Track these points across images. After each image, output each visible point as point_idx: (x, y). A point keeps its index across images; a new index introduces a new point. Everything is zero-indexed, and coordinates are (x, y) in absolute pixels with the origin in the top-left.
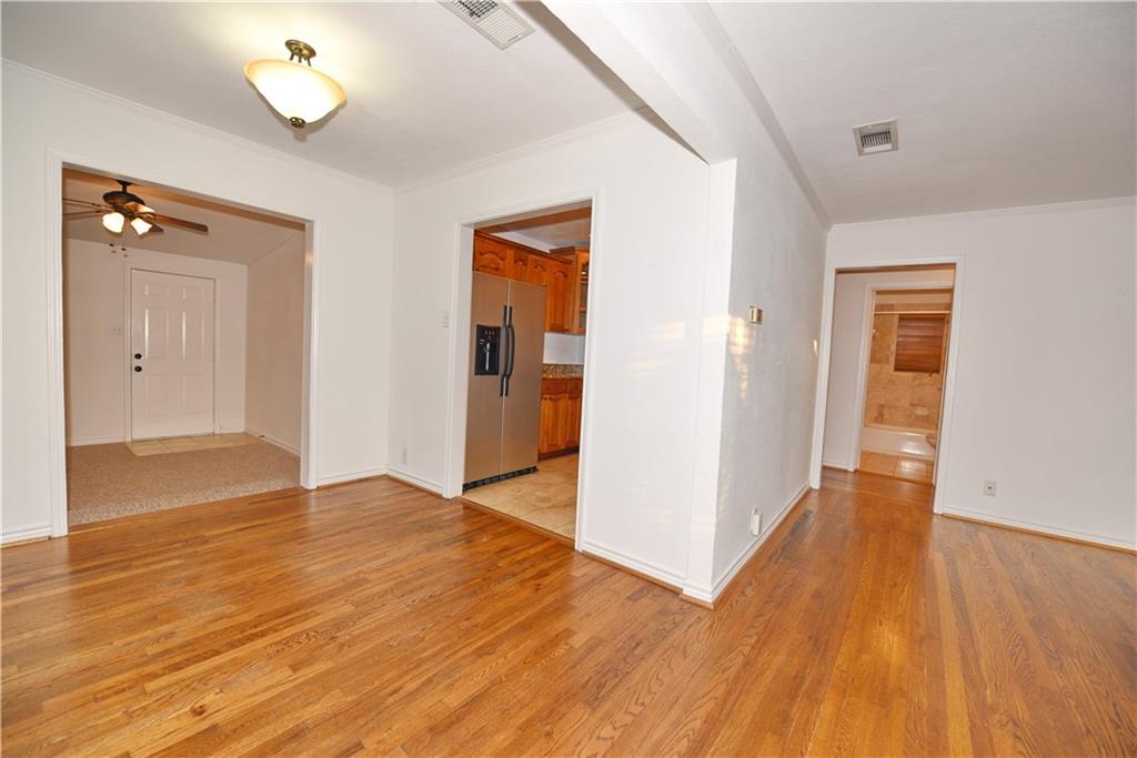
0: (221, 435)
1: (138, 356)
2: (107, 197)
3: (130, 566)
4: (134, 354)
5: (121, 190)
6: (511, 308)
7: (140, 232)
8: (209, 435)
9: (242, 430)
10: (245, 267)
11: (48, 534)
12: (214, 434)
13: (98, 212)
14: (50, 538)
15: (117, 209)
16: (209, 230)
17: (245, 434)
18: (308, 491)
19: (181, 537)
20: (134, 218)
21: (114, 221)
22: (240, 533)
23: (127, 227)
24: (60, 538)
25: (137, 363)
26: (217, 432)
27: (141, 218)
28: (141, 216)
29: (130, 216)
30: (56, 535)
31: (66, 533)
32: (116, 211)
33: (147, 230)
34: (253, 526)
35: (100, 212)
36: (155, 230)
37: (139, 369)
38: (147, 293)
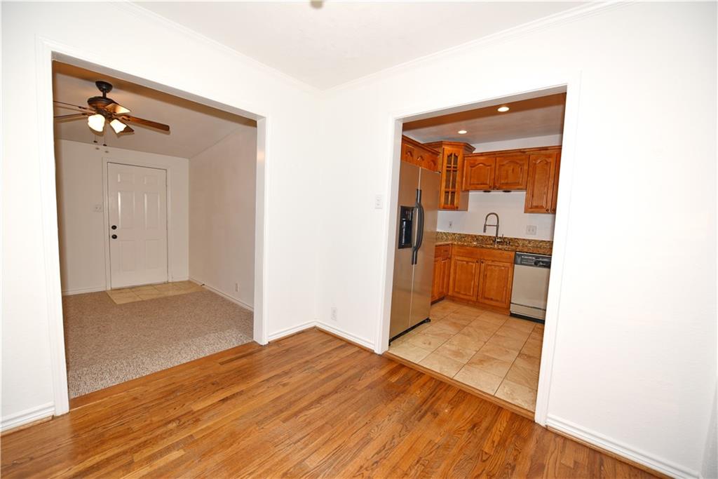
0: (173, 283)
1: (114, 227)
2: (92, 101)
3: (132, 462)
4: (111, 226)
5: (102, 96)
6: (421, 191)
7: (117, 132)
8: (165, 283)
9: (187, 279)
10: (187, 160)
11: (51, 414)
12: (168, 283)
13: (84, 114)
14: (53, 418)
15: (99, 112)
16: (170, 129)
17: (189, 282)
18: (262, 348)
19: (173, 413)
20: (113, 119)
21: (97, 122)
22: (224, 406)
23: (107, 126)
24: (63, 416)
25: (114, 232)
26: (170, 281)
27: (118, 119)
28: (118, 117)
29: (110, 117)
30: (59, 413)
31: (68, 411)
32: (98, 113)
33: (122, 130)
34: (233, 396)
35: (86, 115)
36: (128, 130)
37: (115, 237)
38: (119, 180)
